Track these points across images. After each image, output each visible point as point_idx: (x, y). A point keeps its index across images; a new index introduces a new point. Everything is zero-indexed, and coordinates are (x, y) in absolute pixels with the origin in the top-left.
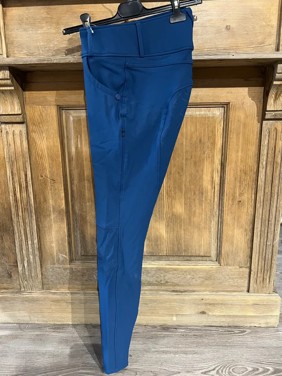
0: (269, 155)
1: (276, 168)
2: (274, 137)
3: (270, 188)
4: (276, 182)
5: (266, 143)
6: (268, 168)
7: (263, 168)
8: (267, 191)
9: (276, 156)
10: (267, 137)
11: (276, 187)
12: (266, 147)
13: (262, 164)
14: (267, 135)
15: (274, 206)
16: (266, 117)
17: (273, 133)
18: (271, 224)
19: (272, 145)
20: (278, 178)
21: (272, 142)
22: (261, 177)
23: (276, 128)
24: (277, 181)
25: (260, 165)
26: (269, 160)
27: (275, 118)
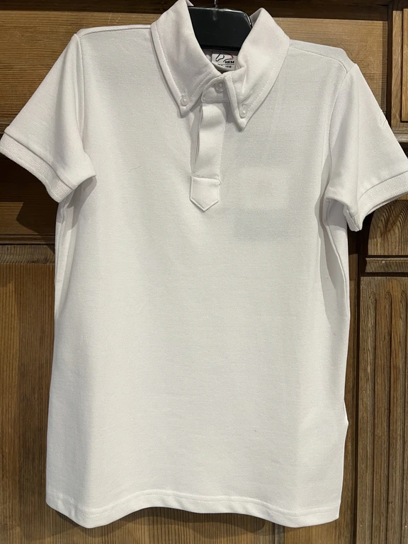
0: (378, 352)
1: (396, 379)
2: (387, 312)
3: (385, 425)
4: (398, 411)
5: (370, 325)
6: (379, 381)
7: (368, 380)
8: (378, 432)
9: (393, 355)
10: (372, 312)
11: (399, 423)
12: (371, 334)
13: (366, 370)
14: (372, 307)
15: (398, 467)
16: (369, 269)
17: (384, 303)
18: (393, 511)
19: (383, 329)
20: (400, 402)
21: (384, 323)
22: (365, 399)
23: (389, 292)
24: (400, 410)
25: (362, 374)
26: (379, 362)
27: (387, 270)
